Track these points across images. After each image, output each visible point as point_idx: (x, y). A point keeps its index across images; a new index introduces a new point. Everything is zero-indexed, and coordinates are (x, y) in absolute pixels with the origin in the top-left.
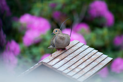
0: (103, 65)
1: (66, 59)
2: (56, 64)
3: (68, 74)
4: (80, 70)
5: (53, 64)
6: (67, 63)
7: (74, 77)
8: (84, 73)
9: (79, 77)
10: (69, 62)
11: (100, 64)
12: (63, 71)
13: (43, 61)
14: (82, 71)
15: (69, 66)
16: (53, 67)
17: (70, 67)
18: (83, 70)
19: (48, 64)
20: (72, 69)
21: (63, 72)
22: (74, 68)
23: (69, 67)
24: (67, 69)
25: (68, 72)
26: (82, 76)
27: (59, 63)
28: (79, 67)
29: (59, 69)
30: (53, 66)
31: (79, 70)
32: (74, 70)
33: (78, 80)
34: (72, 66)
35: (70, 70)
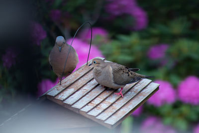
0: (144, 96)
1: (84, 88)
2: (68, 97)
3: (89, 113)
4: (109, 105)
5: (64, 98)
6: (87, 95)
7: (99, 117)
8: (115, 111)
9: (108, 117)
10: (89, 94)
11: (140, 94)
12: (81, 108)
13: (48, 94)
14: (111, 108)
15: (90, 100)
16: (65, 102)
17: (92, 102)
18: (113, 105)
19: (56, 98)
20: (95, 105)
21: (82, 110)
22: (99, 102)
23: (90, 102)
24: (87, 104)
25: (89, 109)
26: (113, 114)
27: (74, 95)
28: (106, 100)
29: (75, 106)
30: (64, 100)
31: (107, 107)
32: (99, 106)
33: (105, 122)
34: (95, 100)
35: (92, 107)
